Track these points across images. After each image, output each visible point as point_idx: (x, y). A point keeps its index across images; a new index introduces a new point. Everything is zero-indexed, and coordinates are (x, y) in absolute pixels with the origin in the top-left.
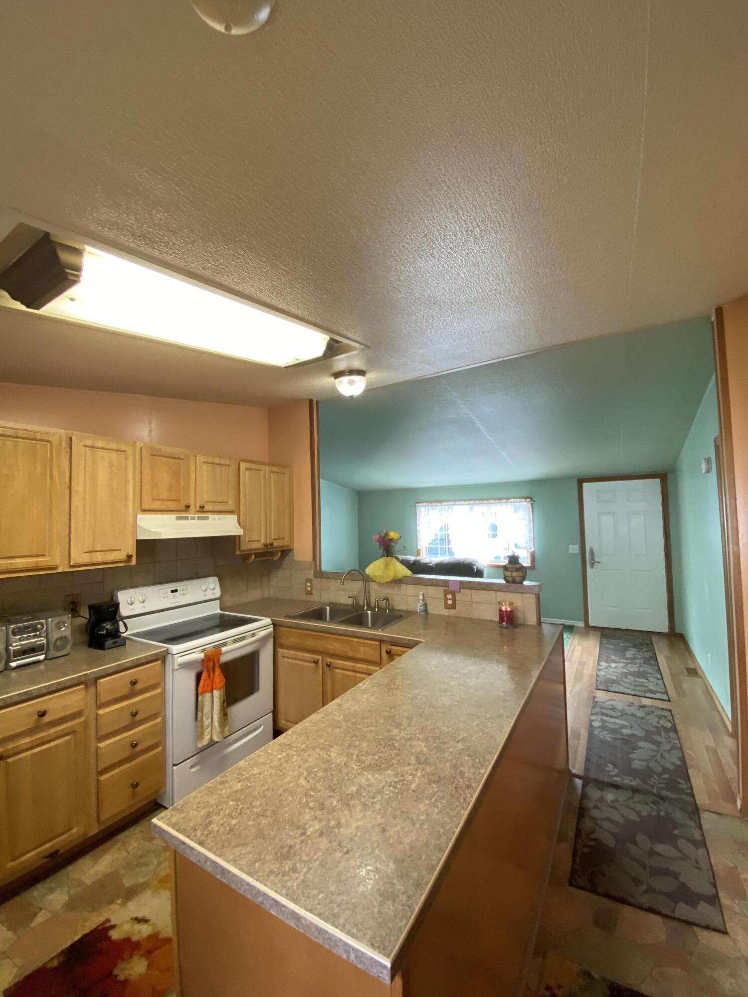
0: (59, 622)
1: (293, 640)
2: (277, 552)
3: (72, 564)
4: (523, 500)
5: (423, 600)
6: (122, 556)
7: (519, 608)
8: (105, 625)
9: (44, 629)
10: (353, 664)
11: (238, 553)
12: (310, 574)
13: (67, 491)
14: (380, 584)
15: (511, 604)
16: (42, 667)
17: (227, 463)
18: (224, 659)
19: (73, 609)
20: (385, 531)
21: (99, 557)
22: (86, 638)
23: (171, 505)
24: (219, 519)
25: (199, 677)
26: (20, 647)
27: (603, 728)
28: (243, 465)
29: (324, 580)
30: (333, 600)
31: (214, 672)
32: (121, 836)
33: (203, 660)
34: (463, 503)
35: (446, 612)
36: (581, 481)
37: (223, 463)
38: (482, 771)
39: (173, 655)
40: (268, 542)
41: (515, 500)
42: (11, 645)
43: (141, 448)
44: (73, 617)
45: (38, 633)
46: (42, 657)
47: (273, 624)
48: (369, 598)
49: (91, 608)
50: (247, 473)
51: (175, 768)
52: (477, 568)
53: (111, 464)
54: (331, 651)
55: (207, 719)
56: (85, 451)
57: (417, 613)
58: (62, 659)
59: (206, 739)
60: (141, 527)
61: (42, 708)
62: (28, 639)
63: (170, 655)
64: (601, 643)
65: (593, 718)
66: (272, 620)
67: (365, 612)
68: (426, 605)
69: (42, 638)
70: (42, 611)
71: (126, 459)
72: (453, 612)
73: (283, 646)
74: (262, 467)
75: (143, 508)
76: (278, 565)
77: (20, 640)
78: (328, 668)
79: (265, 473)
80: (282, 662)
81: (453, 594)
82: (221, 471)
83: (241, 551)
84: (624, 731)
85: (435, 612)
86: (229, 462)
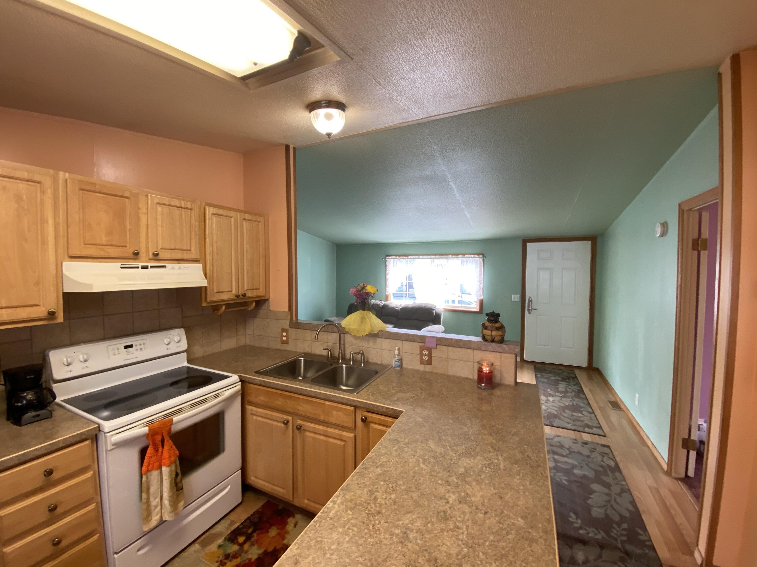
1: (262, 399)
2: (252, 302)
4: (477, 256)
5: (399, 355)
6: (40, 313)
7: (498, 369)
8: (25, 394)
10: (326, 429)
11: (204, 304)
12: (286, 324)
14: (355, 337)
15: (490, 365)
17: (189, 207)
18: (177, 428)
20: (362, 284)
23: (112, 252)
24: (180, 268)
25: (143, 452)
27: (557, 468)
28: (209, 211)
29: (299, 330)
30: (308, 350)
31: (163, 445)
33: (147, 435)
34: (426, 257)
35: (421, 368)
36: (525, 241)
37: (183, 206)
39: (105, 433)
40: (241, 292)
41: (470, 256)
43: (66, 180)
47: (241, 381)
48: (344, 351)
49: (5, 374)
50: (214, 218)
51: (116, 556)
52: (436, 312)
54: (302, 413)
55: (156, 498)
57: (392, 367)
59: (155, 520)
60: (67, 276)
63: (103, 433)
66: (239, 376)
67: (340, 365)
68: (401, 360)
71: (43, 192)
72: (428, 368)
73: (252, 404)
74: (233, 214)
75: (71, 254)
76: (253, 314)
78: (297, 431)
79: (236, 221)
80: (251, 419)
81: (430, 350)
82: (181, 215)
83: (208, 303)
84: (575, 471)
85: (410, 367)
86: (191, 206)
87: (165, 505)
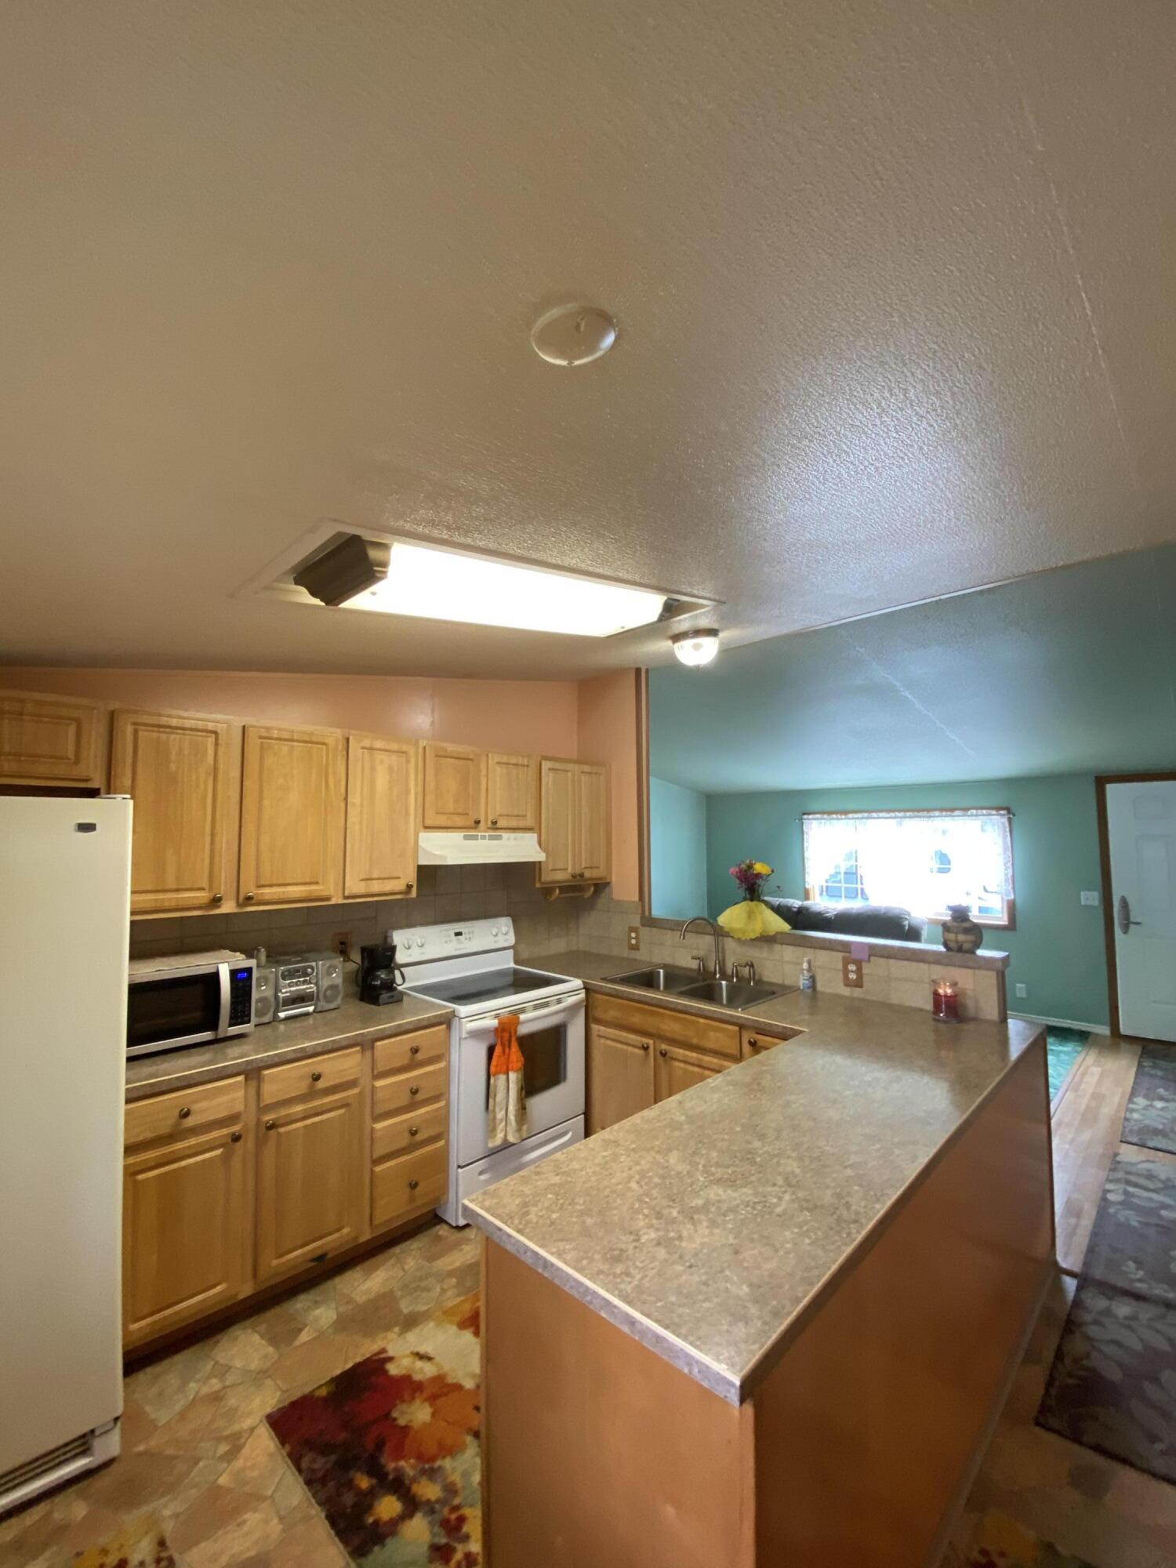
0: (330, 967)
1: (611, 1014)
2: (589, 886)
3: (347, 894)
4: (994, 812)
5: (809, 970)
6: (399, 885)
7: (969, 992)
8: (379, 973)
9: (314, 974)
10: (700, 1056)
11: (538, 885)
12: (636, 921)
13: (343, 804)
14: (739, 940)
15: (954, 985)
16: (311, 1021)
17: (526, 763)
18: (523, 1030)
19: (343, 949)
20: (748, 861)
21: (376, 887)
22: (355, 989)
23: (459, 821)
24: (516, 839)
25: (491, 1051)
26: (288, 994)
27: (1126, 1204)
28: (546, 765)
29: (654, 929)
30: (669, 961)
31: (510, 1047)
32: (397, 1250)
33: (496, 1030)
34: (884, 814)
35: (846, 991)
36: (1101, 781)
37: (520, 763)
38: (878, 1206)
39: (460, 1018)
40: (578, 871)
41: (979, 812)
42: (281, 991)
43: (425, 748)
44: (344, 961)
45: (308, 978)
46: (311, 1009)
47: (585, 988)
48: (724, 960)
49: (364, 950)
50: (551, 775)
51: (460, 1170)
52: (910, 926)
53: (391, 768)
54: (668, 1035)
55: (501, 1111)
56: (363, 753)
57: (799, 989)
58: (333, 1014)
59: (498, 1140)
60: (423, 849)
61: (317, 1070)
62: (297, 985)
63: (457, 1018)
64: (1140, 1066)
65: (1109, 1186)
66: (584, 983)
67: (717, 982)
68: (813, 978)
69: (312, 985)
70: (309, 951)
71: (408, 762)
72: (857, 993)
73: (598, 1021)
74: (570, 766)
75: (426, 825)
76: (590, 905)
77: (290, 985)
78: (662, 1058)
79: (573, 775)
80: (598, 1044)
81: (859, 963)
82: (518, 774)
83: (542, 883)
84: (1163, 1213)
85: (828, 990)
86: (528, 761)
87: (510, 1120)
